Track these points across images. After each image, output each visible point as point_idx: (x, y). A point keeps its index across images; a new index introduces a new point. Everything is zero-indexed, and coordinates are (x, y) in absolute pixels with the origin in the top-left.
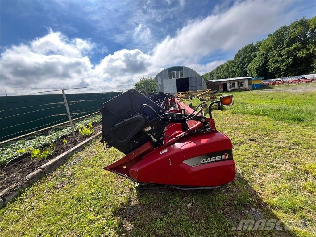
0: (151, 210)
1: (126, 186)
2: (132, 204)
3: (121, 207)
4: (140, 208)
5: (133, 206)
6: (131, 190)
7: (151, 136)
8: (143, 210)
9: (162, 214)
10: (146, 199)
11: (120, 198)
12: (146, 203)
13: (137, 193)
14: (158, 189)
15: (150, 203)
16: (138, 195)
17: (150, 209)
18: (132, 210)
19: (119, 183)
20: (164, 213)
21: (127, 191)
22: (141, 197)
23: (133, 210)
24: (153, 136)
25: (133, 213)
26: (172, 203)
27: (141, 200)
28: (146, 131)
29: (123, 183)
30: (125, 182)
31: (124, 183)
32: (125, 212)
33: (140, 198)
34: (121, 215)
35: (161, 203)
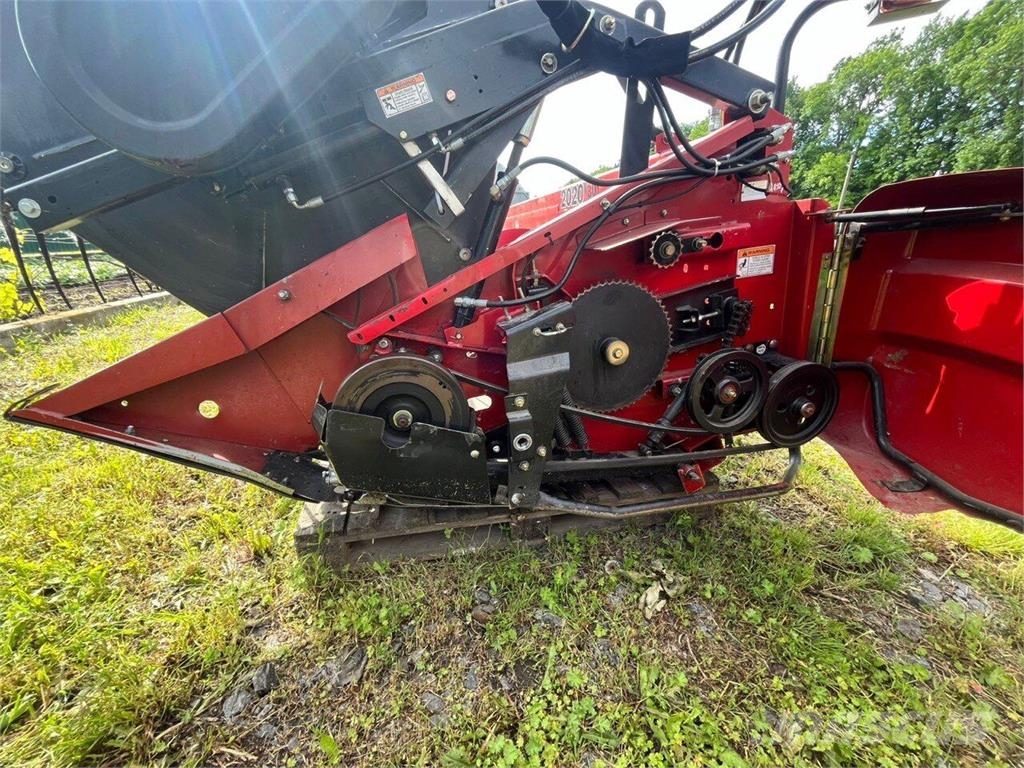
0: (420, 666)
1: (223, 535)
2: (272, 646)
3: (175, 686)
4: (332, 669)
5: (279, 662)
6: (258, 557)
7: (427, 168)
8: (353, 679)
9: (503, 682)
10: (374, 601)
11: (167, 620)
12: (376, 622)
13: (309, 568)
14: (448, 533)
15: (405, 621)
16: (315, 586)
17: (412, 665)
18: (263, 694)
19: (172, 528)
20: (513, 677)
21: (231, 565)
22: (333, 592)
23: (273, 694)
24: (438, 161)
25: (274, 722)
26: (552, 604)
27: (335, 609)
28: (389, 113)
29: (201, 524)
30: (216, 517)
31: (213, 523)
32: (207, 725)
33: (330, 603)
34: (160, 756)
35: (479, 611)
